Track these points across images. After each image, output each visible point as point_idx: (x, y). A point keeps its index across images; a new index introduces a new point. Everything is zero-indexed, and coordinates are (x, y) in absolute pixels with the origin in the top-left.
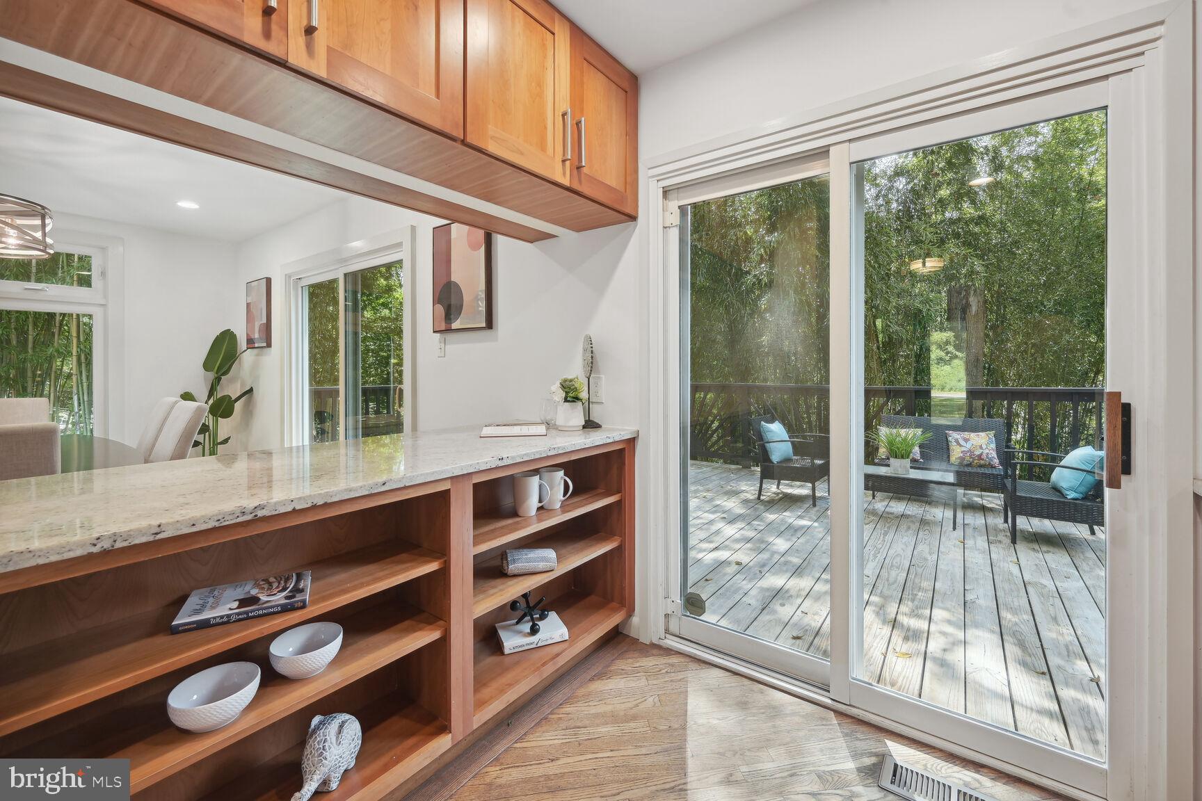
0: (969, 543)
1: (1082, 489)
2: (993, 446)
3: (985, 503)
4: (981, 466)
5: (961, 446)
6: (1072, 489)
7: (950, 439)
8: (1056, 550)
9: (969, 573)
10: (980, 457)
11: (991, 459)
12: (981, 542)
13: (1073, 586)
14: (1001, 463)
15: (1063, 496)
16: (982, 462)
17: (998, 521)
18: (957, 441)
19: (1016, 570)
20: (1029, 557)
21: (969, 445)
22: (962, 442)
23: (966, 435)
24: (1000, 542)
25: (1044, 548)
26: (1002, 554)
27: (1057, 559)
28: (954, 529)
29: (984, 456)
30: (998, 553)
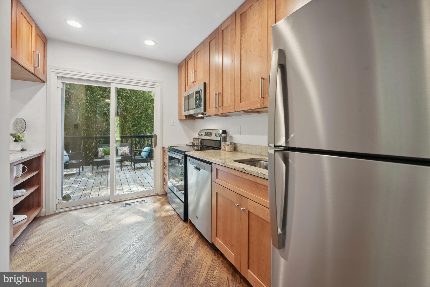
0: (125, 173)
1: (146, 156)
2: (128, 150)
3: (126, 164)
4: (126, 155)
5: (121, 151)
6: (145, 156)
7: (118, 149)
8: (142, 170)
9: (127, 178)
10: (125, 153)
11: (128, 153)
12: (128, 172)
13: (146, 174)
14: (130, 154)
15: (143, 158)
16: (126, 154)
17: (130, 167)
18: (120, 150)
19: (136, 175)
20: (137, 172)
21: (123, 150)
22: (121, 150)
23: (122, 148)
24: (132, 171)
25: (140, 170)
26: (133, 173)
27: (142, 171)
28: (122, 171)
29: (126, 153)
30: (132, 173)
